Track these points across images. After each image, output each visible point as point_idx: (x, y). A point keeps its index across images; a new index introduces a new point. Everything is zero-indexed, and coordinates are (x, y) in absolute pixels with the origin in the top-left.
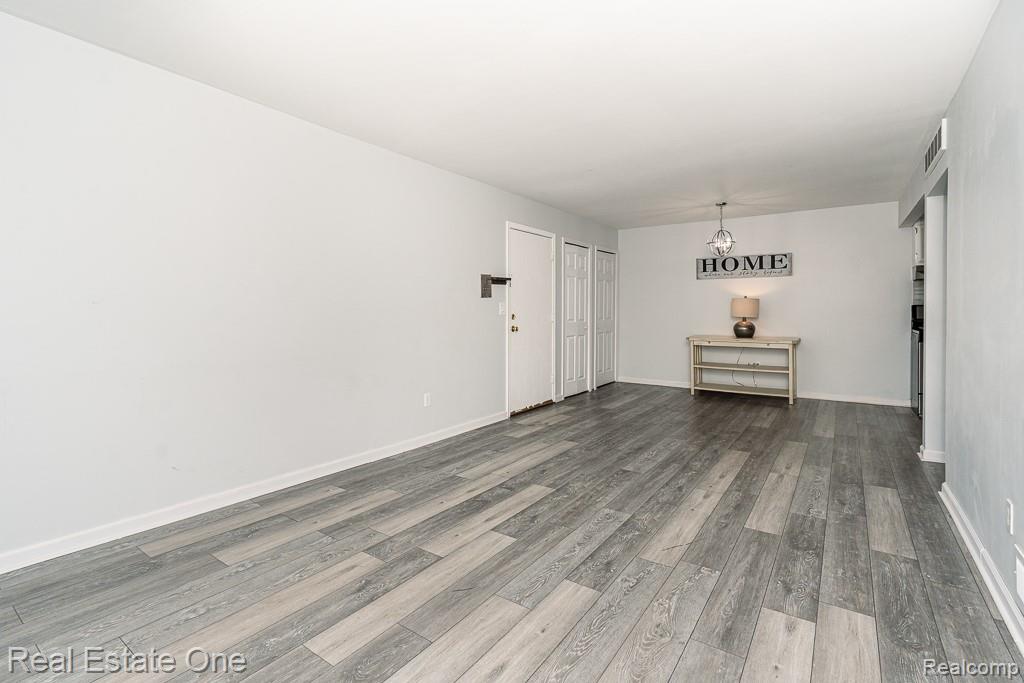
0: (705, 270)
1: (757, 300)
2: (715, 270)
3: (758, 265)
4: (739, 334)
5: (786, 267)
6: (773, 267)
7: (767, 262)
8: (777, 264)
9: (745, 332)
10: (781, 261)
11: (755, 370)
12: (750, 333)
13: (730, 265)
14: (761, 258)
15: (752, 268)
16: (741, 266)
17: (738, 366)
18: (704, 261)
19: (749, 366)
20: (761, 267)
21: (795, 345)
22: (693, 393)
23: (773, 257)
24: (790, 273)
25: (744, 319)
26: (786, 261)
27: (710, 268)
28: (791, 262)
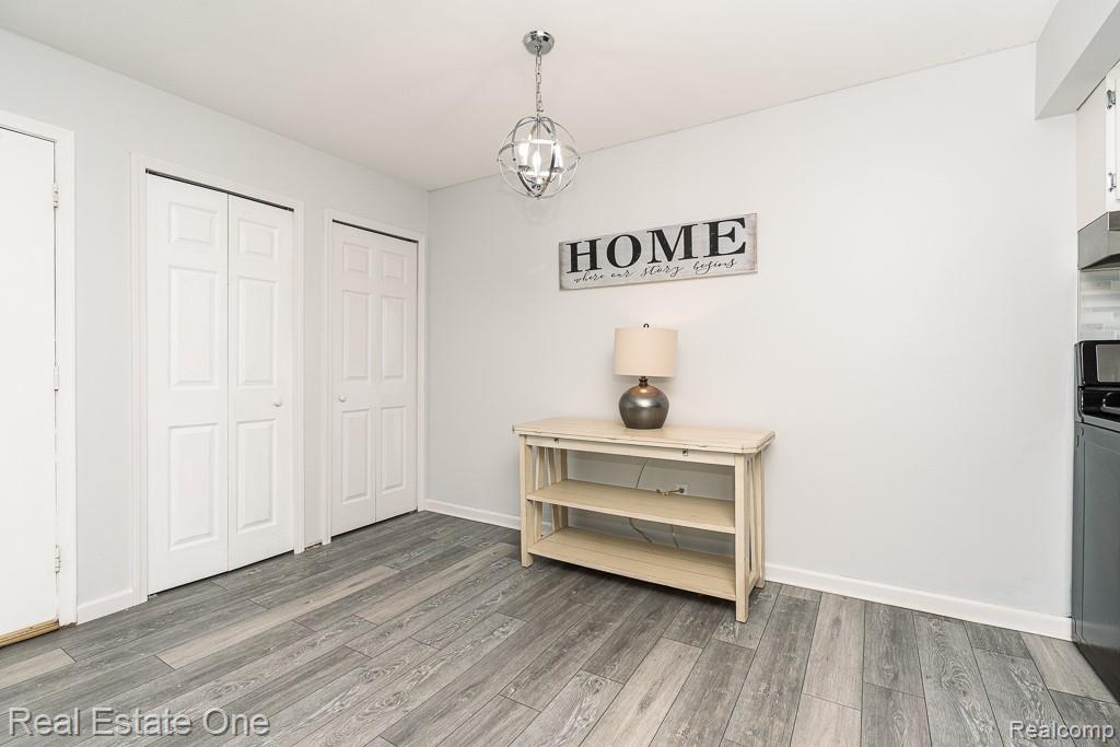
0: (574, 268)
1: (672, 335)
2: (594, 266)
3: (680, 251)
4: (629, 418)
5: (742, 250)
6: (714, 251)
7: (701, 239)
8: (725, 245)
10: (732, 235)
12: (656, 416)
13: (624, 252)
14: (687, 230)
15: (669, 255)
16: (646, 253)
18: (574, 246)
20: (688, 254)
21: (756, 458)
22: (525, 565)
23: (714, 226)
24: (753, 265)
25: (644, 382)
26: (742, 235)
27: (584, 261)
28: (754, 235)
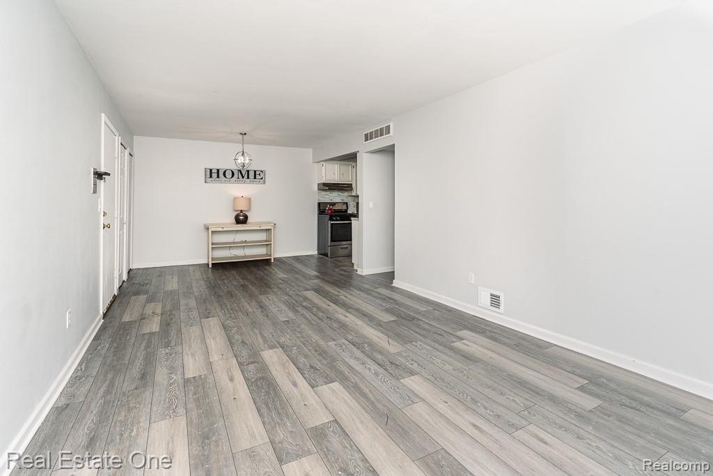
0: (211, 177)
1: (249, 199)
2: (218, 177)
3: (246, 176)
4: (238, 221)
5: (262, 178)
6: (255, 178)
7: (252, 174)
8: (257, 176)
9: (241, 219)
10: (259, 174)
11: (244, 245)
12: (245, 221)
13: (229, 174)
14: (248, 171)
15: (243, 177)
16: (236, 176)
17: (234, 243)
18: (211, 170)
19: (242, 242)
20: (248, 178)
22: (210, 266)
23: (255, 172)
24: (264, 183)
25: (241, 211)
26: (262, 175)
27: (215, 175)
28: (265, 175)
